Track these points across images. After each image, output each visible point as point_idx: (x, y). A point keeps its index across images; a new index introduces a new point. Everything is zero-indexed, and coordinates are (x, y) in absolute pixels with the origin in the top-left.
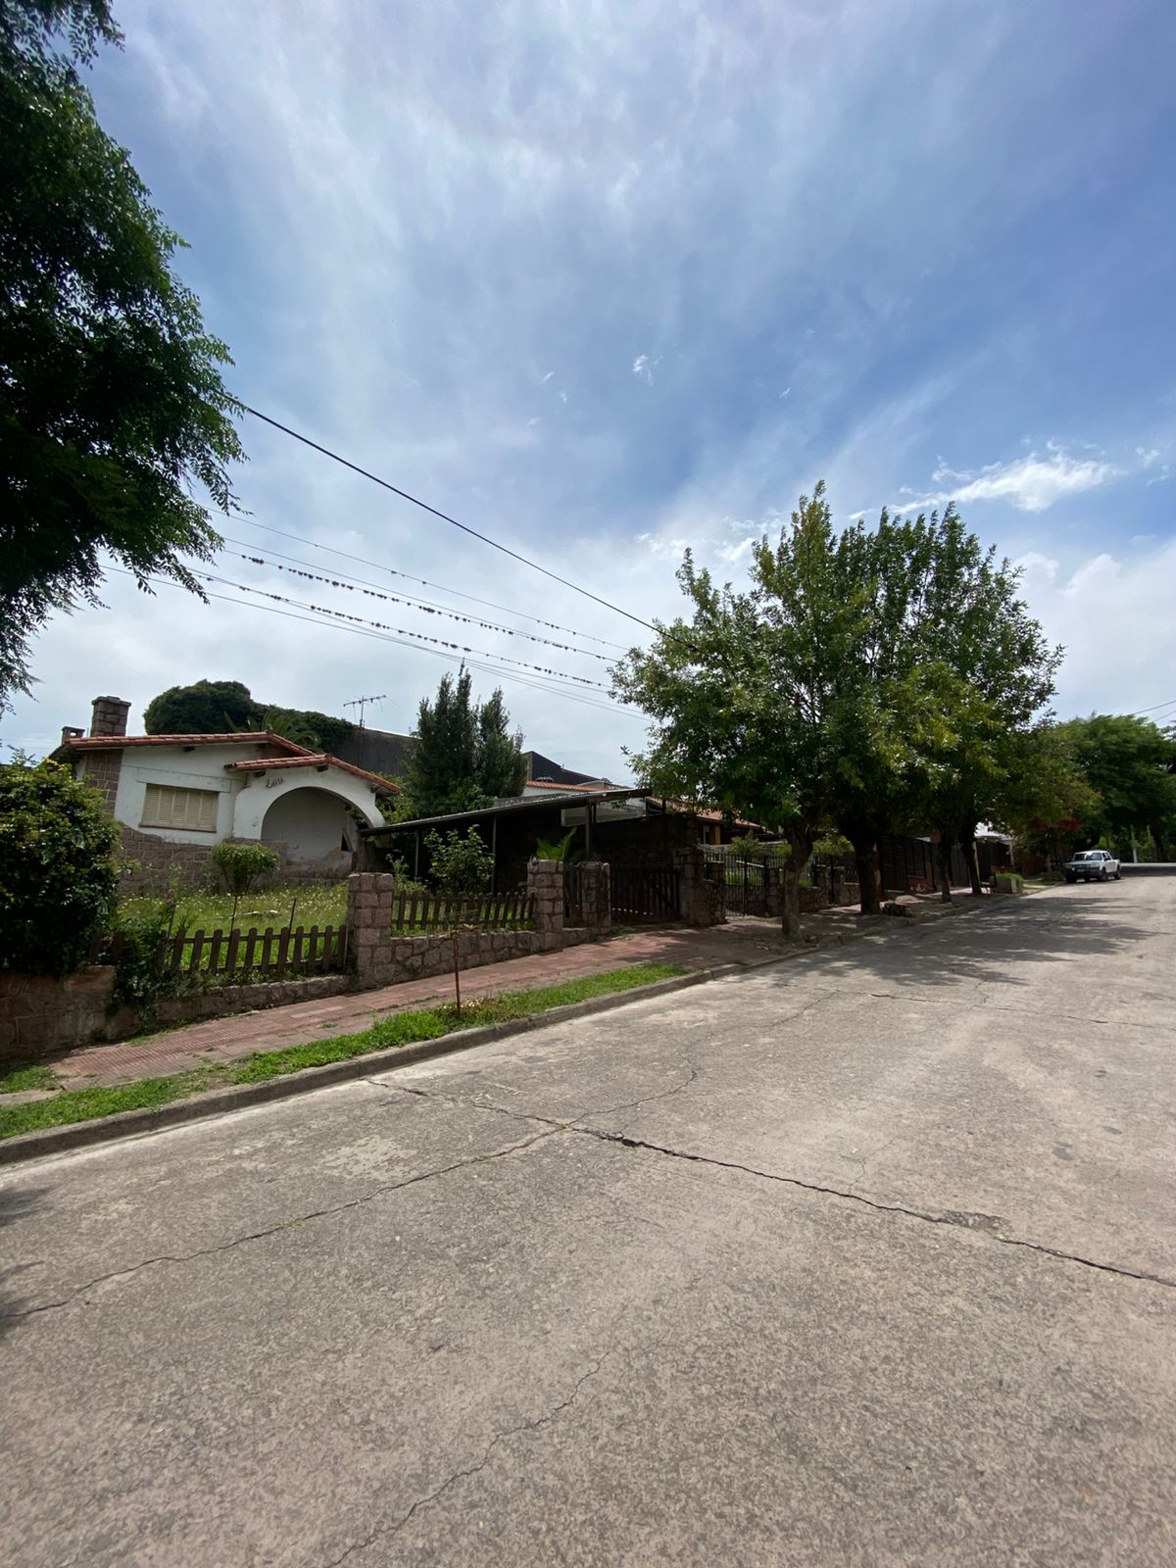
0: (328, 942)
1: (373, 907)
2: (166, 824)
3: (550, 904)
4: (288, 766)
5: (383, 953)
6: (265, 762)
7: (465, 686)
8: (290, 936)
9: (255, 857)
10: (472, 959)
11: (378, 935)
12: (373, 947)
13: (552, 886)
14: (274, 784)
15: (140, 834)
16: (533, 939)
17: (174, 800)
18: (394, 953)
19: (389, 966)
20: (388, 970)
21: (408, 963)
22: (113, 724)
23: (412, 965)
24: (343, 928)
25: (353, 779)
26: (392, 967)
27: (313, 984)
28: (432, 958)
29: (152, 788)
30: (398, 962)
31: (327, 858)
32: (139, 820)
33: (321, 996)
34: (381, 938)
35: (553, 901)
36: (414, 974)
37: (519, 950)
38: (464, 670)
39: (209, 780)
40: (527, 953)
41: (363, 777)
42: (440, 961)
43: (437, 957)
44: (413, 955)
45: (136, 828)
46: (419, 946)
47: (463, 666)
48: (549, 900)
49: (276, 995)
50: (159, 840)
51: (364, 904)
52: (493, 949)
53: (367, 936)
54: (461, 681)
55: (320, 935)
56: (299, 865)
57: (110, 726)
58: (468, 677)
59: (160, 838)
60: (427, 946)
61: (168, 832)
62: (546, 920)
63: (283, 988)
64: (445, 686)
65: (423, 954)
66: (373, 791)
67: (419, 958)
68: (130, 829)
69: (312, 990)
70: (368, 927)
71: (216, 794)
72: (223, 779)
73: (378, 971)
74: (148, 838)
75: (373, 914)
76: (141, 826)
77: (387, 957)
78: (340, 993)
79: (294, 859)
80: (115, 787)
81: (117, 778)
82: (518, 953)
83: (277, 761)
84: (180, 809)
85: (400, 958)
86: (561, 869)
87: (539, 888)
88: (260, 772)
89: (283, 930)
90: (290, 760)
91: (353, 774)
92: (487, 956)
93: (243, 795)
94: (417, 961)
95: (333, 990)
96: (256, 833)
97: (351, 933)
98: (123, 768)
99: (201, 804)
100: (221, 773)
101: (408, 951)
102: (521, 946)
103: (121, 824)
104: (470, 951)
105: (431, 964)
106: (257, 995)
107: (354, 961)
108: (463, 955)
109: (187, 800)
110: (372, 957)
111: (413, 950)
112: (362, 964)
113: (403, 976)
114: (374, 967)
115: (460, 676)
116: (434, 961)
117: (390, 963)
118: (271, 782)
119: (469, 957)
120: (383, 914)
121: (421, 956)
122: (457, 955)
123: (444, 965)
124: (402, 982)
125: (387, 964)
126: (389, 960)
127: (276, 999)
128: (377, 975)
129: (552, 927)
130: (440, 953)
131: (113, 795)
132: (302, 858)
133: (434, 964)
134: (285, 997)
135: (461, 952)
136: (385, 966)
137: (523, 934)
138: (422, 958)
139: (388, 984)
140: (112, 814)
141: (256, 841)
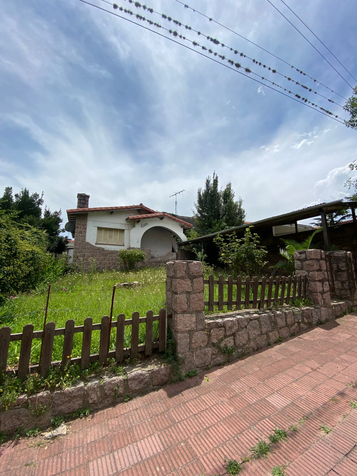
0: (149, 327)
1: (188, 293)
2: (106, 243)
3: (320, 284)
4: (149, 218)
5: (200, 337)
6: (140, 216)
7: (216, 182)
8: (111, 325)
9: (135, 255)
10: (273, 336)
11: (194, 319)
12: (191, 332)
13: (320, 270)
14: (144, 226)
15: (95, 247)
16: (314, 314)
17: (108, 233)
18: (209, 336)
19: (206, 350)
20: (205, 354)
21: (222, 345)
22: (84, 204)
23: (226, 347)
24: (162, 312)
25: (174, 222)
26: (209, 350)
27: (134, 379)
28: (242, 338)
29: (99, 229)
30: (214, 345)
31: (167, 255)
32: (95, 241)
33: (142, 392)
34: (197, 322)
35: (322, 281)
36: (229, 356)
37: (305, 323)
38: (215, 175)
39: (120, 225)
40: (311, 326)
41: (177, 221)
42: (249, 339)
43: (246, 337)
44: (226, 336)
45: (94, 245)
46: (231, 328)
47: (214, 174)
48: (319, 281)
49: (94, 397)
50: (103, 250)
51: (179, 290)
52: (287, 325)
54: (214, 180)
55: (141, 321)
56: (157, 258)
57: (82, 205)
58: (217, 177)
60: (236, 328)
61: (106, 246)
62: (319, 298)
63: (101, 387)
64: (208, 182)
65: (234, 335)
66: (182, 227)
67: (231, 339)
68: (92, 245)
69: (134, 386)
70: (184, 312)
71: (123, 231)
72: (126, 224)
73: (197, 356)
74: (99, 249)
75: (188, 300)
76: (96, 244)
77: (204, 341)
78: (162, 385)
80: (86, 229)
81: (86, 225)
83: (144, 216)
84: (111, 237)
85: (215, 341)
86: (324, 257)
87: (309, 271)
88: (138, 221)
89: (104, 319)
90: (149, 215)
91: (174, 220)
92: (285, 332)
93: (133, 230)
94: (229, 342)
95: (155, 382)
96: (138, 245)
97: (170, 317)
98: (88, 221)
99: (119, 235)
100: (124, 222)
101: (221, 332)
102: (306, 320)
103: (88, 244)
104: (271, 329)
105: (241, 344)
106: (69, 401)
107: (174, 346)
108: (266, 334)
109: (113, 233)
110: (190, 343)
111: (225, 332)
112: (182, 351)
113: (219, 358)
114: (193, 352)
115: (214, 177)
116: (244, 342)
117: (206, 346)
118: (143, 225)
119: (271, 334)
120: (197, 299)
121: (233, 337)
122: (262, 334)
123: (252, 344)
124: (220, 365)
125: (204, 348)
126: (206, 343)
127: (94, 403)
128: (197, 362)
129: (324, 302)
130: (248, 333)
131: (85, 232)
132: (158, 255)
133: (244, 345)
134: (104, 399)
135: (264, 330)
136: (203, 351)
137: (306, 309)
138: (234, 339)
139: (208, 369)
140: (85, 239)
141: (139, 249)
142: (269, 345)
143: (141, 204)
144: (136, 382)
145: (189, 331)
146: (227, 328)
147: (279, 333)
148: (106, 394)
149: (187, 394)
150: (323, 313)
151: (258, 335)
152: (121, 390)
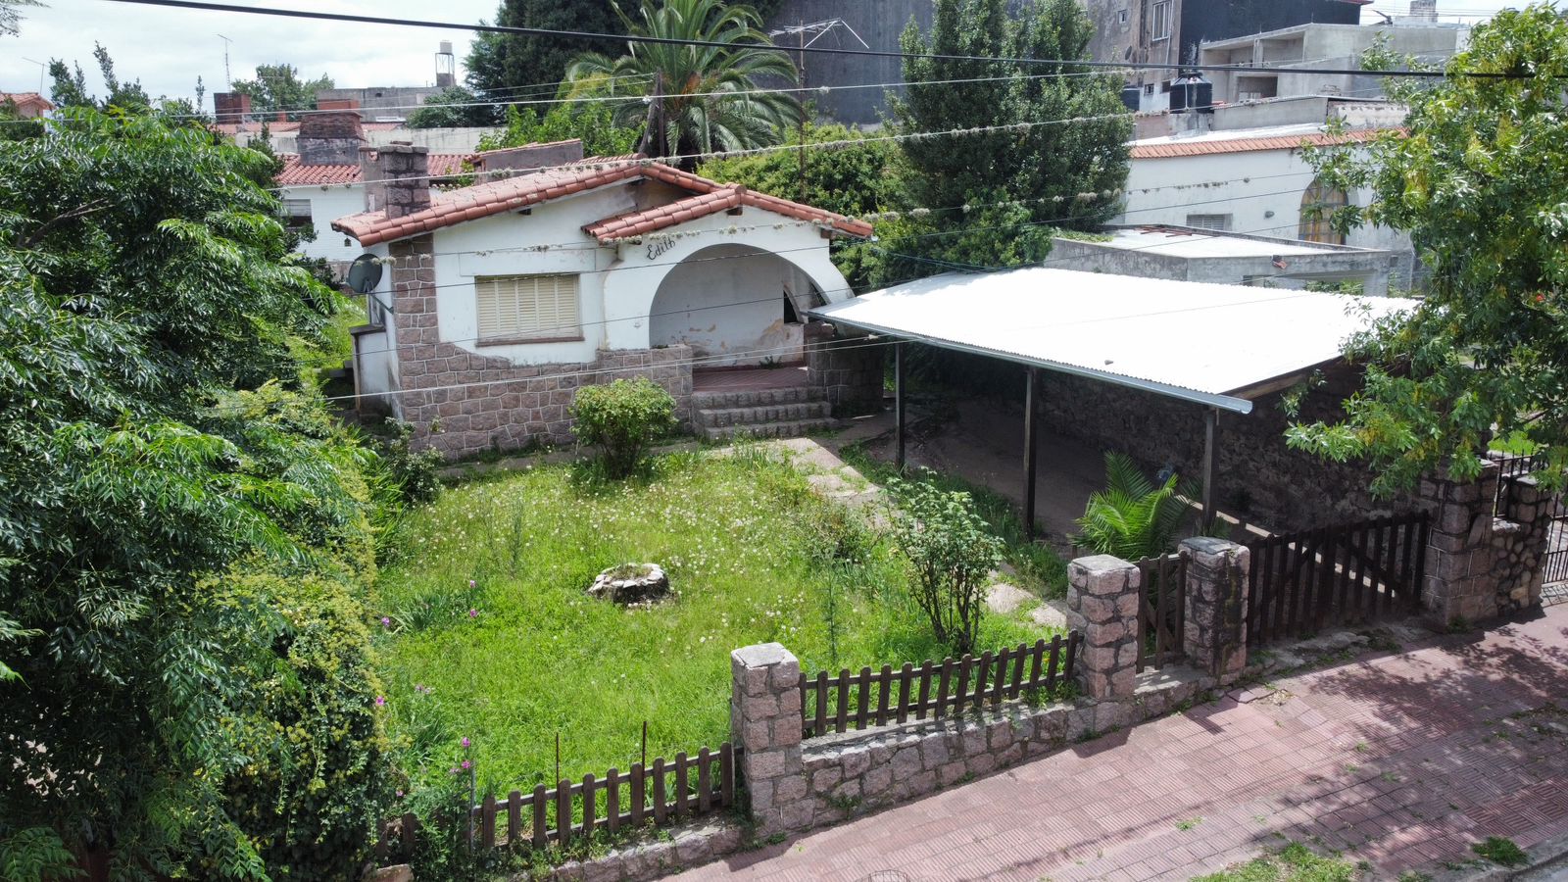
0: (704, 773)
1: (771, 718)
2: (512, 334)
3: (1110, 652)
4: (675, 222)
5: (793, 785)
6: (642, 219)
8: (644, 775)
9: (635, 415)
10: (950, 772)
11: (781, 759)
12: (775, 780)
13: (1115, 619)
14: (659, 251)
15: (477, 358)
16: (1074, 719)
17: (517, 291)
18: (810, 782)
19: (804, 803)
20: (802, 810)
21: (836, 794)
23: (843, 796)
24: (726, 749)
25: (789, 221)
26: (810, 804)
27: (685, 846)
28: (877, 781)
29: (482, 281)
30: (819, 795)
32: (474, 335)
33: (698, 863)
34: (787, 763)
35: (1117, 645)
36: (847, 811)
37: (1042, 741)
39: (561, 256)
40: (1057, 745)
41: (806, 218)
42: (893, 780)
43: (887, 778)
44: (843, 780)
45: (473, 350)
46: (854, 766)
48: (1108, 645)
50: (506, 367)
51: (754, 715)
52: (990, 749)
53: (762, 766)
55: (690, 764)
56: (720, 357)
57: (406, 192)
59: (507, 361)
60: (865, 765)
61: (516, 350)
62: (1099, 682)
63: (642, 857)
65: (861, 776)
66: (825, 238)
67: (854, 784)
68: (465, 352)
69: (685, 855)
70: (763, 750)
71: (572, 278)
72: (581, 250)
73: (787, 813)
74: (491, 364)
75: (771, 729)
76: (481, 344)
77: (799, 791)
80: (433, 290)
81: (431, 274)
82: (1042, 748)
83: (657, 214)
84: (528, 307)
85: (821, 789)
86: (1135, 583)
87: (1088, 620)
88: (635, 237)
89: (634, 767)
90: (677, 210)
91: (786, 215)
92: (980, 764)
93: (616, 278)
94: (851, 789)
95: (717, 849)
96: (639, 339)
97: (740, 752)
98: (437, 258)
99: (557, 290)
100: (576, 240)
101: (836, 775)
102: (1045, 735)
103: (449, 348)
104: (947, 761)
105: (875, 791)
106: (604, 873)
107: (747, 798)
108: (936, 769)
109: (536, 292)
110: (775, 794)
111: (843, 772)
112: (759, 807)
113: (828, 815)
114: (779, 808)
116: (881, 787)
117: (804, 798)
118: (654, 249)
119: (945, 769)
120: (787, 727)
121: (858, 780)
122: (924, 770)
123: (899, 789)
124: (827, 826)
125: (799, 800)
126: (804, 793)
127: (634, 874)
128: (786, 820)
129: (1112, 690)
130: (892, 771)
131: (432, 305)
132: (723, 344)
133: (882, 791)
134: (646, 870)
135: (930, 763)
136: (797, 804)
137: (1050, 714)
138: (861, 784)
139: (804, 831)
140: (436, 333)
141: (643, 352)
142: (939, 788)
144: (689, 851)
145: (772, 777)
146: (847, 766)
147: (966, 764)
148: (648, 865)
149: (763, 868)
150: (1099, 716)
151: (916, 774)
152: (668, 860)
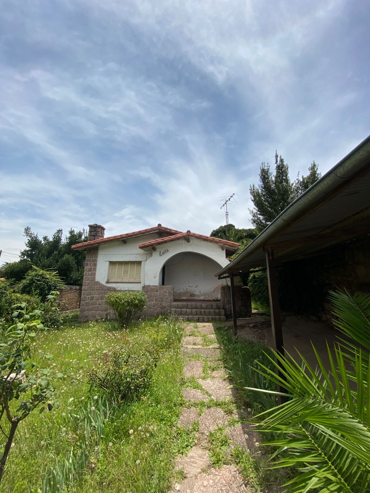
2: (120, 280)
6: (160, 240)
7: (282, 170)
14: (163, 254)
15: (106, 287)
17: (123, 267)
22: (94, 236)
29: (112, 263)
31: (214, 291)
32: (106, 280)
38: (279, 159)
39: (136, 256)
41: (216, 242)
45: (104, 284)
47: (277, 156)
50: (114, 290)
56: (199, 296)
58: (282, 161)
59: (115, 288)
61: (118, 284)
64: (264, 175)
66: (223, 249)
68: (102, 285)
71: (139, 263)
72: (142, 254)
74: (108, 289)
76: (107, 283)
79: (195, 293)
80: (95, 265)
81: (96, 261)
84: (126, 272)
88: (155, 247)
96: (156, 282)
99: (135, 269)
100: (140, 251)
103: (98, 283)
109: (129, 267)
115: (277, 162)
118: (162, 252)
131: (95, 269)
132: (200, 292)
140: (94, 278)
141: (156, 286)
143: (159, 225)
